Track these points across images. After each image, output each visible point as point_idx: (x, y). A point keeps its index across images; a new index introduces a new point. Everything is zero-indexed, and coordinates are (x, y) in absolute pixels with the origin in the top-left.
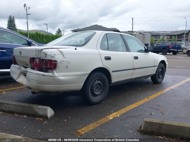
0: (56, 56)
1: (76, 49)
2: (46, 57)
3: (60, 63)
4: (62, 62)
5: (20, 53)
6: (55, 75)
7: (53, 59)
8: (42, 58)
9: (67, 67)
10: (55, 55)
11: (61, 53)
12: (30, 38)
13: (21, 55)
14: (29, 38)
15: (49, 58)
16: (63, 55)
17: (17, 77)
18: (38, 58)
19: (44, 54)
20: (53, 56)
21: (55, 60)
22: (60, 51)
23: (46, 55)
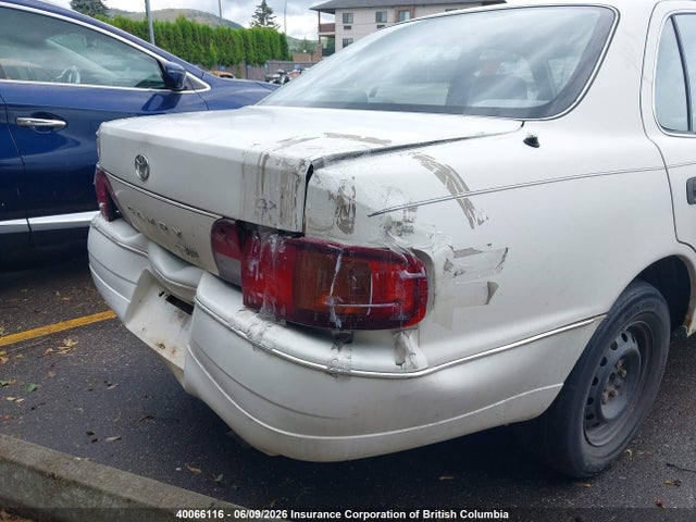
0: (421, 220)
1: (532, 142)
2: (347, 227)
3: (447, 266)
4: (459, 263)
5: (142, 164)
6: (414, 368)
7: (399, 243)
8: (312, 235)
9: (491, 289)
10: (413, 208)
11: (450, 187)
12: (157, 44)
13: (145, 178)
14: (153, 45)
15: (366, 236)
16: (467, 206)
17: (131, 305)
18: (282, 233)
19: (332, 205)
20: (397, 216)
21: (416, 252)
22: (446, 174)
23: (344, 208)
